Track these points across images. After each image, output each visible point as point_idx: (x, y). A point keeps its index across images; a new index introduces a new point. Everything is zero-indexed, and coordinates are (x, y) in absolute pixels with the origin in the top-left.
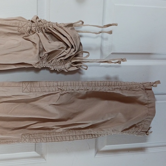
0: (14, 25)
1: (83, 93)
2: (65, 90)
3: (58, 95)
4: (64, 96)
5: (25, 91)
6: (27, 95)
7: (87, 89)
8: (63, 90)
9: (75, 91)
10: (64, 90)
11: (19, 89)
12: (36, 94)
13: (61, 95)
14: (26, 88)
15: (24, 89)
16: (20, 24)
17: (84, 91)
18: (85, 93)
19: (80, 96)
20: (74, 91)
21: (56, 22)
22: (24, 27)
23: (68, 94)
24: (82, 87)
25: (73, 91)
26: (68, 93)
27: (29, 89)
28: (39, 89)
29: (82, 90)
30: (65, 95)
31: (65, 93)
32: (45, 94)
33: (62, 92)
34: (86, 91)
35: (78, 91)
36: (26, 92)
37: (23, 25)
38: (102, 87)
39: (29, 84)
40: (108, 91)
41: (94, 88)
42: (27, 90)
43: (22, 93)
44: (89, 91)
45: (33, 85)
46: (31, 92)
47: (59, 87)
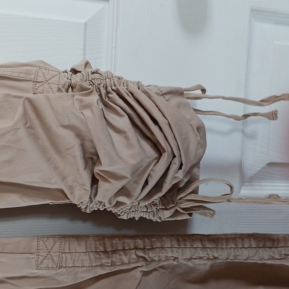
0: (22, 76)
1: (201, 267)
2: (156, 259)
3: (138, 274)
4: (151, 276)
5: (43, 266)
6: (48, 275)
7: (213, 256)
8: (149, 260)
9: (182, 261)
10: (153, 261)
11: (28, 258)
12: (76, 274)
13: (143, 275)
14: (49, 256)
15: (41, 258)
16: (41, 74)
17: (205, 262)
18: (207, 267)
19: (193, 276)
20: (178, 262)
21: (137, 81)
22: (50, 81)
23: (162, 270)
24: (201, 252)
25: (175, 263)
26: (162, 267)
27: (56, 259)
28: (84, 258)
29: (201, 258)
30: (155, 273)
31: (155, 270)
32: (101, 272)
33: (147, 265)
34: (209, 263)
35: (190, 264)
36: (47, 268)
37: (48, 77)
38: (254, 251)
39: (58, 243)
40: (269, 262)
41: (233, 254)
42: (51, 261)
43: (35, 271)
44: (218, 261)
45: (67, 248)
46: (61, 267)
47: (141, 254)
